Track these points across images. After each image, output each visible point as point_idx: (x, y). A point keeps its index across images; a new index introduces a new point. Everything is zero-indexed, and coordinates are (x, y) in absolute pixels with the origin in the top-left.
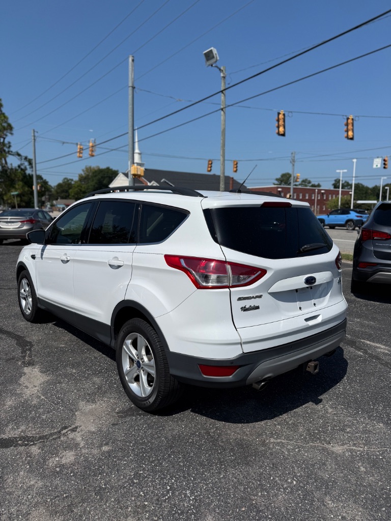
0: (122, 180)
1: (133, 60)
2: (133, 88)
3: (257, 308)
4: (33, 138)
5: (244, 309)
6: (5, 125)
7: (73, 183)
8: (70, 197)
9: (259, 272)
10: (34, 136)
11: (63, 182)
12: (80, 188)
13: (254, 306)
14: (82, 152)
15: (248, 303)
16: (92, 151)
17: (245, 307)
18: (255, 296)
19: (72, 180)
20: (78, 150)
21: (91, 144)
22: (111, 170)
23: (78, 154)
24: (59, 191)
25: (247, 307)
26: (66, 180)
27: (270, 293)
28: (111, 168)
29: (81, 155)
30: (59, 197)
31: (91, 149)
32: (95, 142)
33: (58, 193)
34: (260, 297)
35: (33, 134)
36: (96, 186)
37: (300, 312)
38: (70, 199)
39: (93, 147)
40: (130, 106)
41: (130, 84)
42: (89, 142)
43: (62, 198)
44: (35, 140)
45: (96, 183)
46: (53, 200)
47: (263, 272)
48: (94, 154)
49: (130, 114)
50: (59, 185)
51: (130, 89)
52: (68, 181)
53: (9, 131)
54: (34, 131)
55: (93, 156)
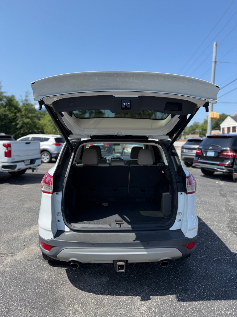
0: (230, 121)
1: (216, 45)
2: (216, 62)
7: (199, 124)
12: (203, 127)
19: (199, 123)
22: (225, 115)
24: (190, 129)
33: (189, 131)
36: (214, 125)
41: (214, 60)
43: (192, 134)
45: (214, 124)
52: (196, 123)
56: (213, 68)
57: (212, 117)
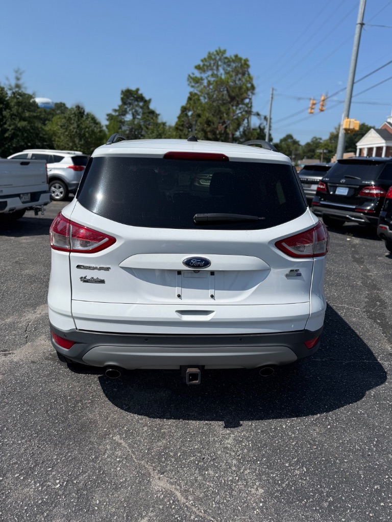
0: (373, 137)
2: (362, 24)
3: (102, 282)
4: (271, 96)
5: (84, 280)
6: (249, 85)
7: (321, 141)
8: (315, 156)
9: (107, 239)
10: (272, 94)
11: (312, 141)
13: (98, 278)
14: (313, 107)
15: (89, 274)
16: (323, 105)
17: (85, 278)
18: (98, 267)
19: (321, 139)
20: (310, 106)
21: (323, 98)
22: (367, 126)
23: (309, 110)
25: (88, 278)
26: (314, 139)
27: (121, 267)
28: (366, 124)
29: (313, 111)
30: (305, 157)
31: (321, 103)
32: (326, 96)
33: (304, 152)
34: (108, 269)
35: (271, 93)
37: (178, 301)
38: (315, 158)
39: (323, 101)
40: (355, 48)
41: (359, 21)
42: (321, 96)
43: (308, 158)
44: (272, 98)
45: (347, 141)
46: (298, 160)
47: (112, 240)
48: (324, 108)
49: (353, 58)
50: (308, 145)
51: (358, 27)
52: (317, 139)
53: (251, 91)
54: (273, 89)
55: (322, 110)
56: (356, 36)
57: (348, 127)
